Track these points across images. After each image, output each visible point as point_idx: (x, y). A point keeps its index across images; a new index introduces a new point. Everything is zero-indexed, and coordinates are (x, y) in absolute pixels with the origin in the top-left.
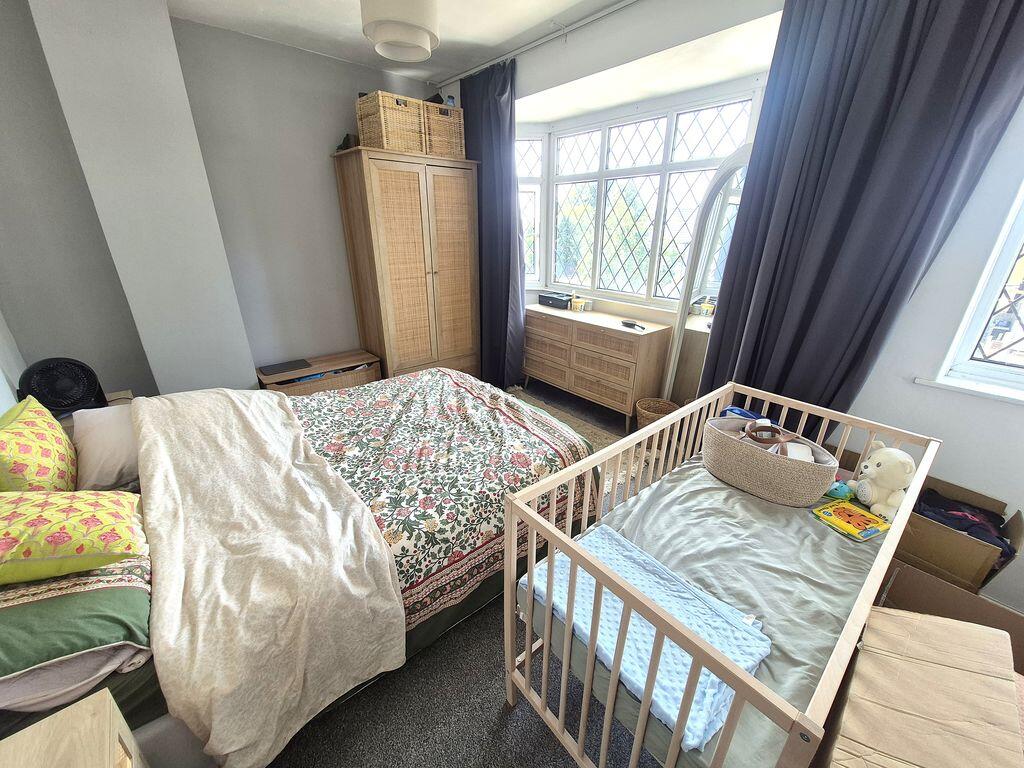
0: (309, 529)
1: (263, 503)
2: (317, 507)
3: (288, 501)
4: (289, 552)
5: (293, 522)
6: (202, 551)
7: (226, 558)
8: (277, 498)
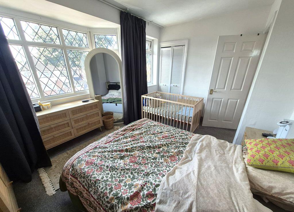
0: (207, 141)
1: (211, 153)
2: (201, 143)
3: (205, 149)
4: (214, 140)
5: (208, 145)
6: (230, 154)
7: (225, 150)
8: (207, 151)
